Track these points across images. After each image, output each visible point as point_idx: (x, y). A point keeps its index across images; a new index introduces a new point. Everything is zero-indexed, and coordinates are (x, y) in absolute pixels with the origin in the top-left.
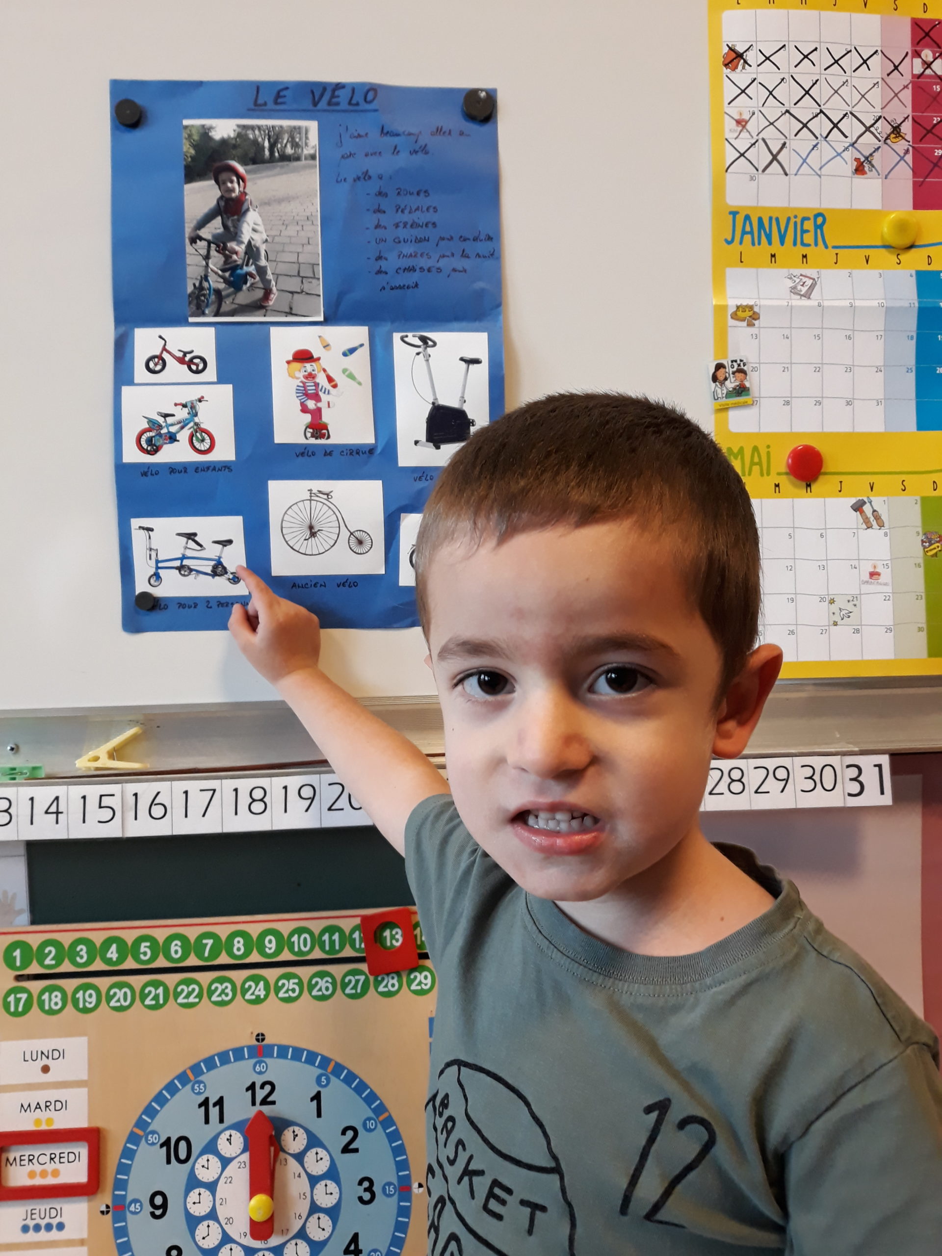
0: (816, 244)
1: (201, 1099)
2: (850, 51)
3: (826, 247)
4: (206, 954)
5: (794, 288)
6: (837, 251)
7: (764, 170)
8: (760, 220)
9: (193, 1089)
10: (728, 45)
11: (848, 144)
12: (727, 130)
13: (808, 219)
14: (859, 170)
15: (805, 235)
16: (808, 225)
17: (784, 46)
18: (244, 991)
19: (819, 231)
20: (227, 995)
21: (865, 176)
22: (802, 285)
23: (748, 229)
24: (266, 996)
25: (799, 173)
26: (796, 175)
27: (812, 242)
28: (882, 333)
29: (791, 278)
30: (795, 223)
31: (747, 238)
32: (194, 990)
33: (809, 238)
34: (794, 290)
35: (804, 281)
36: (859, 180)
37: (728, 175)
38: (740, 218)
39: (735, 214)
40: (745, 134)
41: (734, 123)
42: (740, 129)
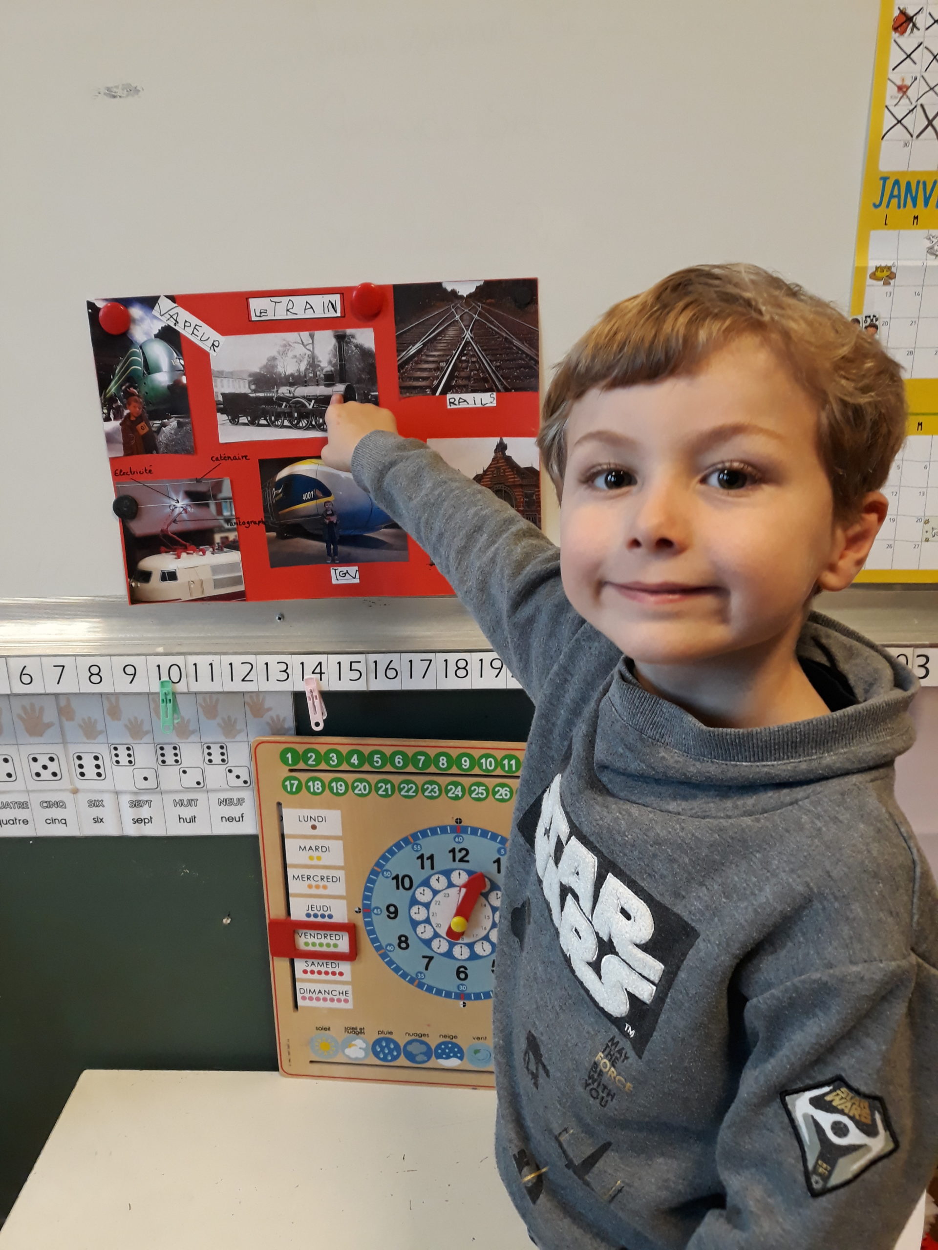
1: (419, 854)
4: (420, 766)
5: (931, 248)
7: (918, 136)
8: (908, 184)
9: (413, 848)
10: (899, 8)
12: (888, 95)
18: (447, 792)
20: (435, 792)
23: (896, 193)
24: (463, 796)
29: (930, 239)
31: (894, 201)
32: (412, 788)
34: (931, 251)
37: (884, 143)
38: (889, 184)
39: (885, 179)
40: (905, 101)
41: (896, 89)
42: (900, 95)
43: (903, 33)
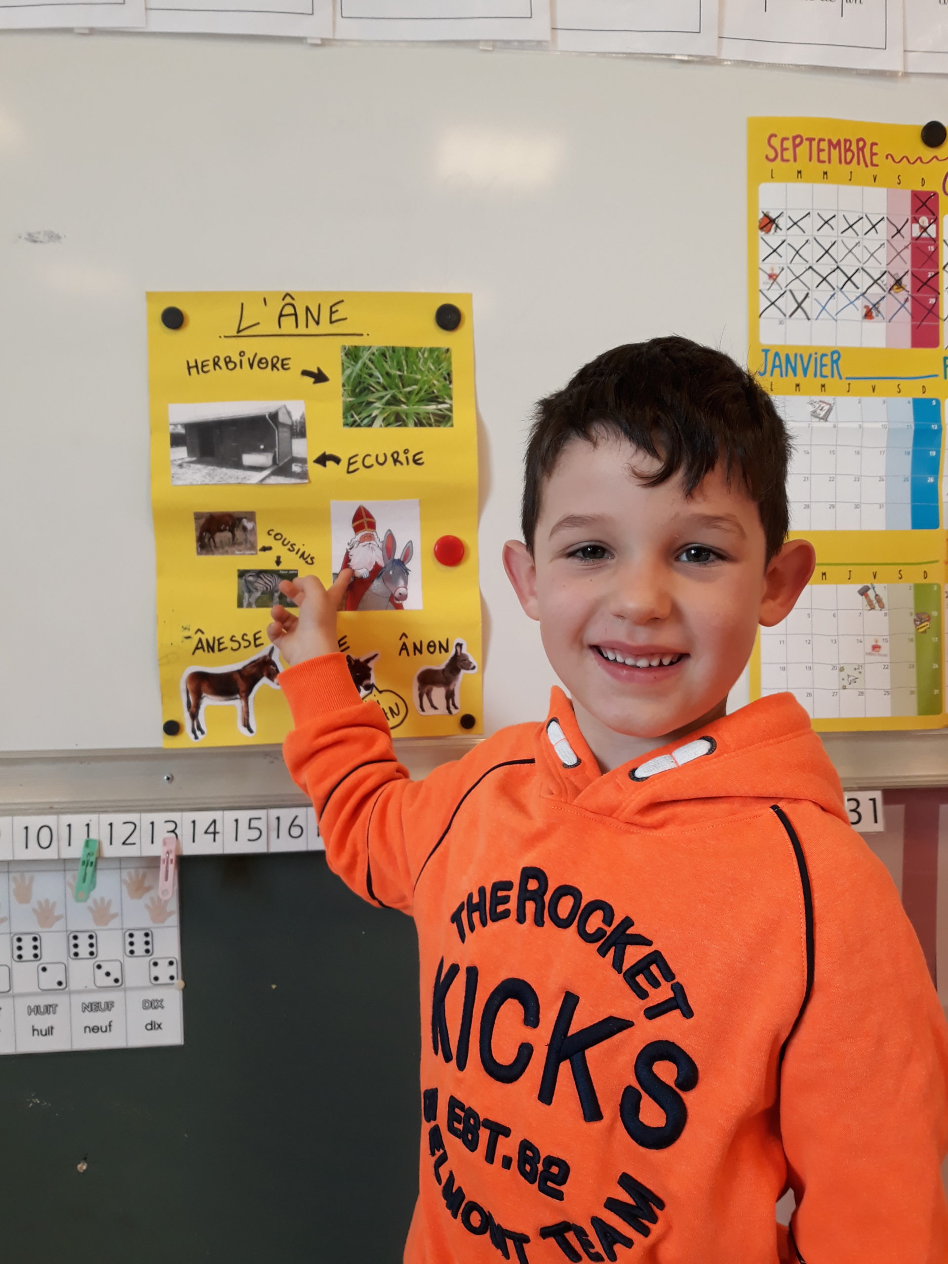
0: (833, 376)
2: (862, 218)
3: (841, 378)
5: (814, 412)
6: (849, 381)
7: (791, 316)
8: (787, 356)
10: (763, 212)
11: (858, 295)
12: (761, 282)
13: (826, 355)
14: (868, 315)
15: (824, 368)
16: (827, 360)
17: (809, 214)
19: (835, 365)
21: (873, 320)
22: (821, 410)
23: (777, 363)
25: (819, 318)
26: (817, 319)
27: (829, 374)
28: (885, 449)
29: (812, 404)
30: (816, 359)
31: (777, 370)
33: (827, 371)
34: (814, 414)
35: (822, 406)
36: (868, 324)
37: (762, 320)
38: (771, 356)
39: (766, 351)
40: (775, 286)
41: (767, 277)
42: (772, 281)
43: (768, 231)
